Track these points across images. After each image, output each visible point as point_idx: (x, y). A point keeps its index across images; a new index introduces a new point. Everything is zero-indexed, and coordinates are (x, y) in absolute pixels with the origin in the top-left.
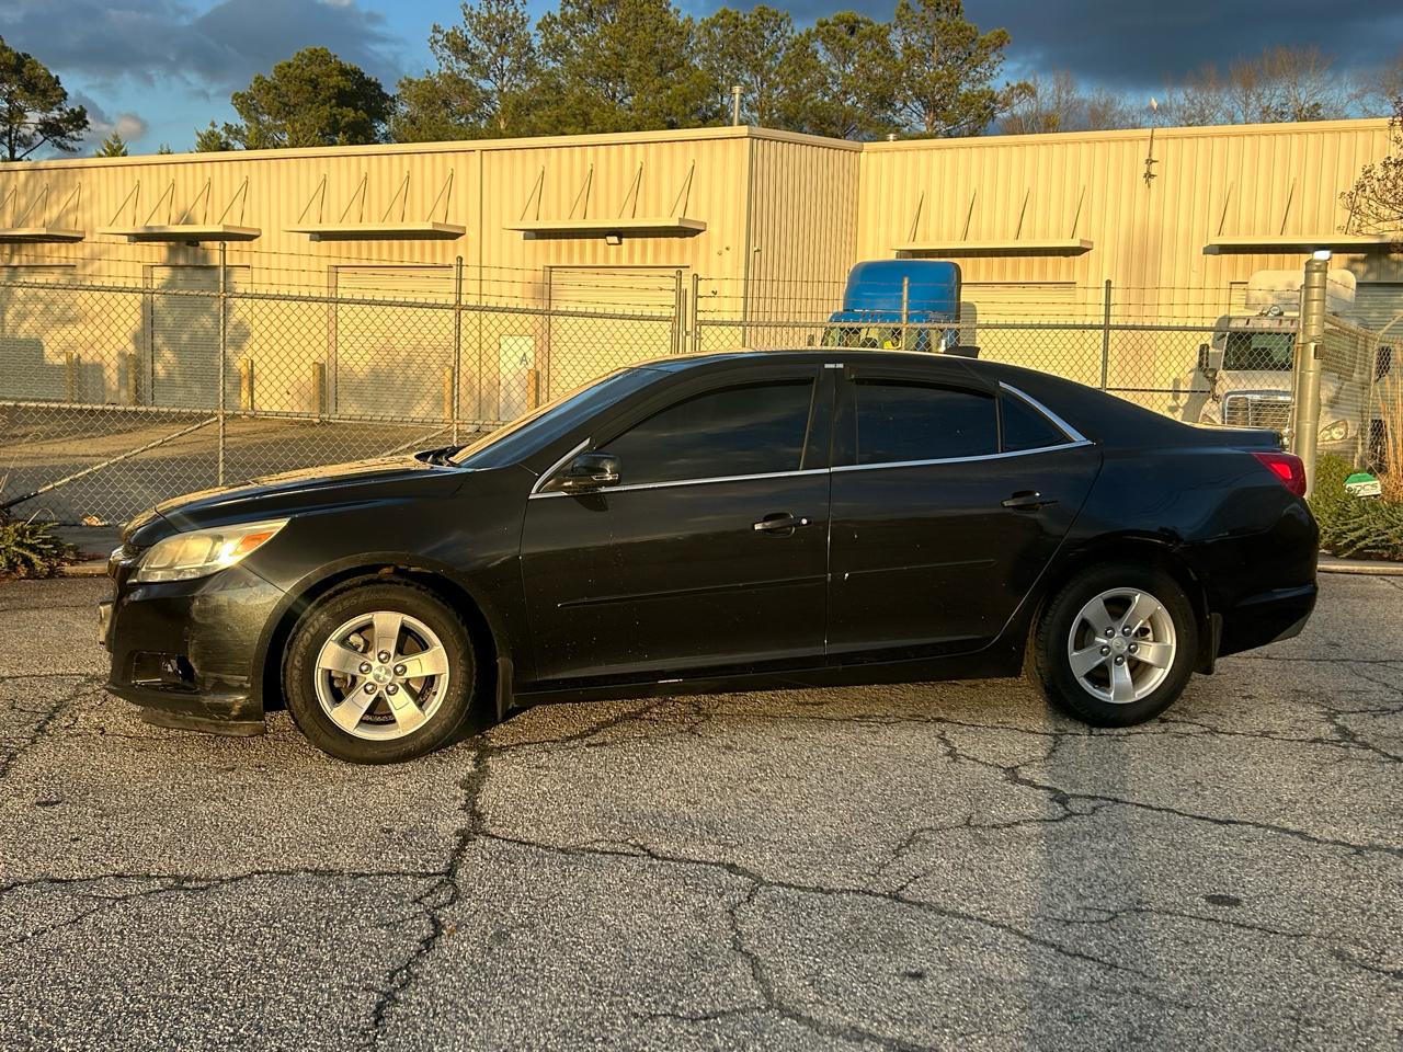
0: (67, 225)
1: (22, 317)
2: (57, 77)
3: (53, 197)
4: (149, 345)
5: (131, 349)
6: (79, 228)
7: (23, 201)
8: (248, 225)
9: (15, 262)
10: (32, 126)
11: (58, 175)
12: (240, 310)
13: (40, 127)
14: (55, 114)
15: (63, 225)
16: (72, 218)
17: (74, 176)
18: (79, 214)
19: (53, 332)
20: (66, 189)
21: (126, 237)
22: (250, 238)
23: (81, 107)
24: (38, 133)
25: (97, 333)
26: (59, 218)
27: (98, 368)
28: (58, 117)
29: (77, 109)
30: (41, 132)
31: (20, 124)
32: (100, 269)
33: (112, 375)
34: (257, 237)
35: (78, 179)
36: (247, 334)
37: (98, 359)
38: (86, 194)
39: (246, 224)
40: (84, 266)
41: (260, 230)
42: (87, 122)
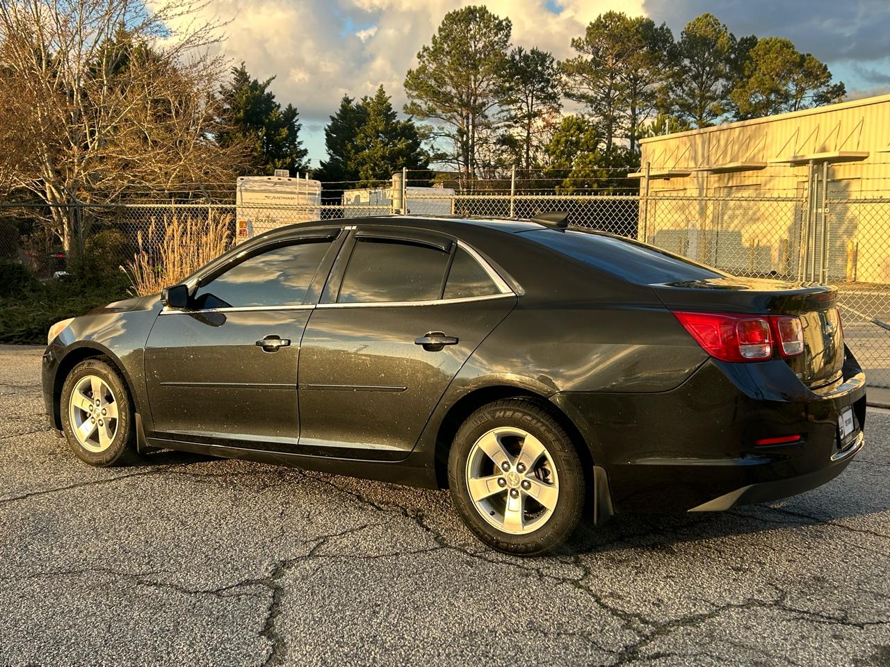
0: (758, 159)
1: (732, 218)
2: (826, 65)
3: (752, 143)
4: (797, 235)
5: (785, 237)
6: (764, 161)
7: (736, 147)
8: (861, 150)
9: (730, 185)
10: (811, 99)
11: (756, 128)
12: (853, 210)
13: (815, 98)
14: (824, 89)
15: (756, 160)
16: (760, 155)
17: (764, 127)
18: (765, 152)
19: (747, 227)
20: (760, 137)
21: (789, 164)
22: (862, 159)
23: (841, 82)
24: (814, 103)
25: (769, 227)
26: (754, 156)
27: (768, 249)
28: (825, 91)
29: (839, 84)
30: (816, 101)
31: (801, 98)
32: (774, 186)
33: (775, 254)
34: (866, 157)
35: (766, 130)
36: (856, 227)
37: (768, 244)
38: (769, 139)
39: (860, 150)
40: (765, 185)
41: (869, 153)
42: (845, 92)
